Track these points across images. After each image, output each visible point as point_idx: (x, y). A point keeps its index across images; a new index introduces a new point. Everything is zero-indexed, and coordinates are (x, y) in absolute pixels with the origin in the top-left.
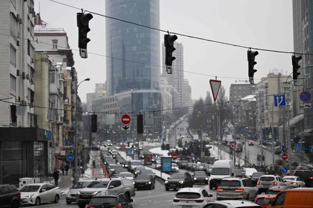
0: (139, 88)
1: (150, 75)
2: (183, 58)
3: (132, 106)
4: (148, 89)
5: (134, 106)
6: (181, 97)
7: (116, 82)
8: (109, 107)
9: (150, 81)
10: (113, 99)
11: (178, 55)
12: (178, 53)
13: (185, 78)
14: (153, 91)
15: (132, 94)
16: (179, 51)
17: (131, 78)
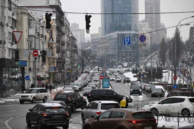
0: (123, 30)
1: (131, 21)
2: (160, 9)
3: (118, 43)
4: (130, 31)
5: (119, 42)
6: (158, 36)
7: (108, 26)
8: (103, 44)
9: (131, 25)
10: (106, 38)
11: (156, 6)
12: (156, 5)
13: (161, 23)
14: (133, 32)
15: (118, 34)
16: (157, 4)
17: (118, 23)
